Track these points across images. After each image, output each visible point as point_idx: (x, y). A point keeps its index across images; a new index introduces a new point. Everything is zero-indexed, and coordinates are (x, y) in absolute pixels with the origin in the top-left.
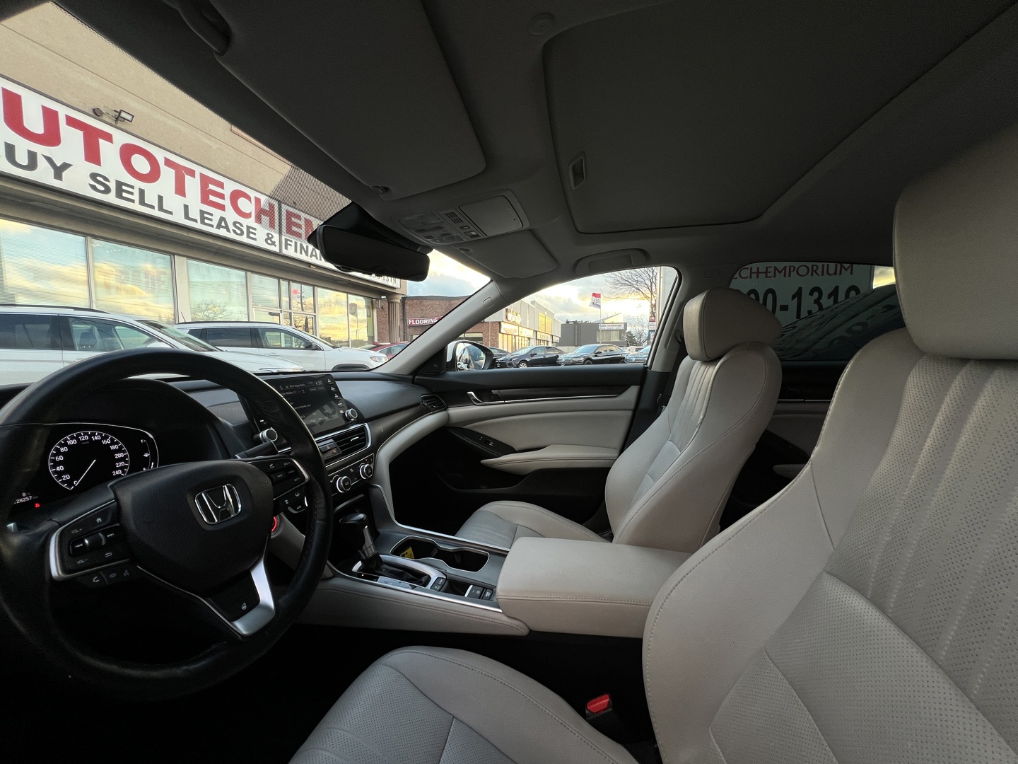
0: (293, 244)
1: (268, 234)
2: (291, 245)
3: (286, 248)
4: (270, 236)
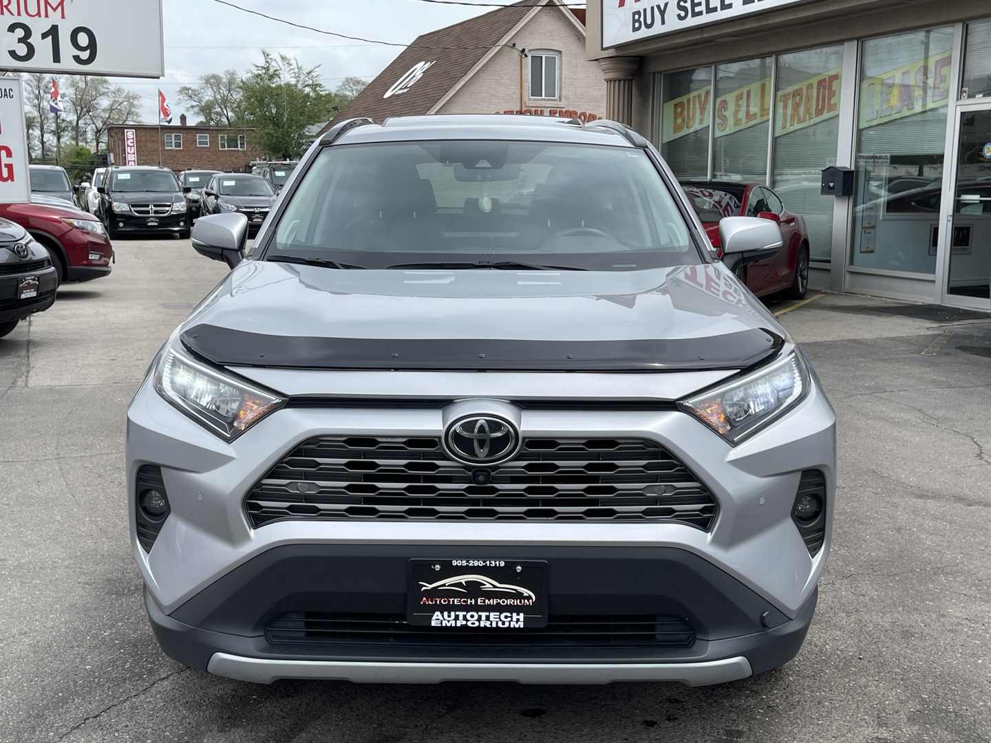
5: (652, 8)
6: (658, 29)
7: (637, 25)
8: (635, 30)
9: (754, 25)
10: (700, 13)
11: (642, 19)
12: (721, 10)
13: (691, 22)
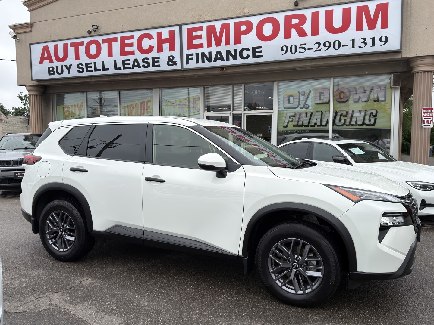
0: (194, 57)
1: (169, 58)
2: (192, 59)
3: (188, 63)
4: (171, 58)
5: (62, 67)
6: (65, 75)
7: (52, 72)
8: (50, 74)
9: (120, 78)
10: (92, 71)
11: (55, 70)
12: (103, 70)
13: (85, 74)
